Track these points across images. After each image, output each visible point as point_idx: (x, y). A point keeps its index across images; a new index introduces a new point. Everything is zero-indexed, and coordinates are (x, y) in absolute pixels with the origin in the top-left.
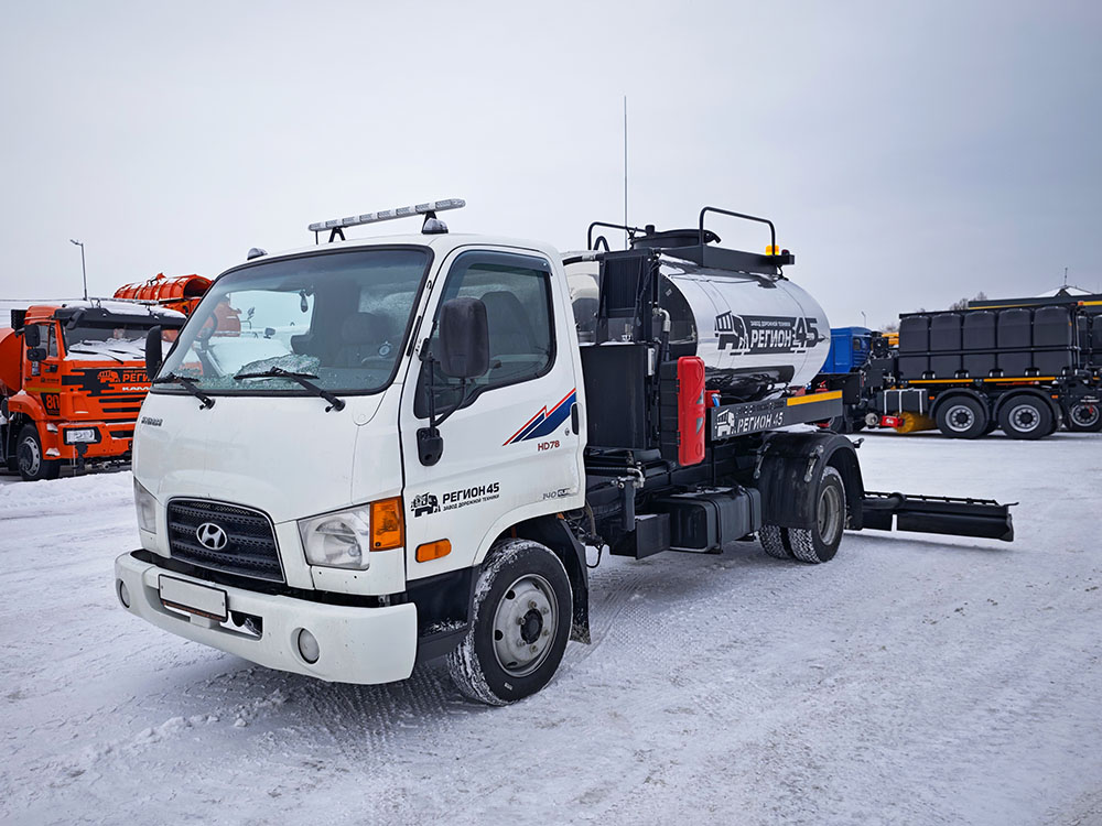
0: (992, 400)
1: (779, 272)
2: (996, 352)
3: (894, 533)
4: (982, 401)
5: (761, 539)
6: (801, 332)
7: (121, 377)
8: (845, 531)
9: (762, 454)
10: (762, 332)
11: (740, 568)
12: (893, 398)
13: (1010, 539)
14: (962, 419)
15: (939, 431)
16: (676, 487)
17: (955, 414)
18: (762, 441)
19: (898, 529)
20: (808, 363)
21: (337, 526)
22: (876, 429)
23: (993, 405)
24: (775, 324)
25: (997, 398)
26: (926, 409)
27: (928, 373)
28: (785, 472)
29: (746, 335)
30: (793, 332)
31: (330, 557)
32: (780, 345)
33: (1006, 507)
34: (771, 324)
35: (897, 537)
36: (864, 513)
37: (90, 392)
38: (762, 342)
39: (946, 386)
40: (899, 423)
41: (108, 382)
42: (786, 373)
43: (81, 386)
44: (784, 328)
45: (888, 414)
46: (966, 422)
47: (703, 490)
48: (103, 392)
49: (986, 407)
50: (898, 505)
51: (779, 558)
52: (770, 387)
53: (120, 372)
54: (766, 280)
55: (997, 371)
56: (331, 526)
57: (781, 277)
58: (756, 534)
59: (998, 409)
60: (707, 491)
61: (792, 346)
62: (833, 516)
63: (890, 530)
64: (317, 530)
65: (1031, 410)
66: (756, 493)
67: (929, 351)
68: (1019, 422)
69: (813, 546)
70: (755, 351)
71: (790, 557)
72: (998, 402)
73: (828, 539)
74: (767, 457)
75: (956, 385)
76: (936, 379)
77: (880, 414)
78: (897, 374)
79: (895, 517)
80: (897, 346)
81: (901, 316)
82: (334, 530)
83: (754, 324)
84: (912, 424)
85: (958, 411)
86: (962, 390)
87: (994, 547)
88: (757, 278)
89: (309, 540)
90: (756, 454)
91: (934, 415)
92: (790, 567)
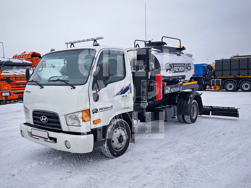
0: (238, 82)
1: (182, 52)
2: (239, 70)
3: (211, 116)
4: (236, 82)
5: (177, 118)
6: (187, 67)
7: (16, 79)
8: (198, 116)
9: (177, 97)
10: (177, 67)
11: (172, 125)
12: (213, 81)
13: (238, 117)
14: (231, 87)
15: (225, 90)
16: (156, 105)
17: (229, 86)
18: (178, 94)
19: (212, 115)
20: (189, 74)
21: (74, 116)
22: (209, 90)
23: (238, 83)
24: (180, 65)
25: (239, 81)
26: (222, 84)
27: (222, 75)
28: (183, 101)
29: (173, 68)
30: (185, 67)
31: (73, 124)
32: (182, 70)
33: (237, 109)
34: (179, 65)
35: (211, 117)
36: (203, 111)
37: (8, 83)
38: (177, 70)
39: (227, 78)
40: (215, 88)
41: (12, 80)
42: (184, 77)
43: (6, 81)
44: (182, 66)
45: (212, 86)
46: (232, 87)
47: (163, 106)
48: (11, 83)
49: (237, 84)
50: (211, 109)
51: (182, 122)
52: (180, 80)
53: (16, 78)
54: (178, 54)
55: (239, 74)
56: (73, 116)
57: (182, 53)
58: (176, 117)
59: (240, 84)
60: (164, 106)
61: (184, 70)
62: (195, 112)
63: (210, 115)
64: (70, 117)
65: (248, 84)
66: (176, 107)
67: (222, 69)
68: (245, 87)
69: (190, 119)
70: (175, 72)
71: (185, 122)
72: (239, 82)
73: (194, 118)
74: (179, 98)
75: (230, 78)
76: (224, 77)
77: (210, 86)
78: (214, 76)
79: (211, 112)
80: (214, 68)
81: (216, 61)
82: (73, 117)
83: (175, 65)
84: (218, 88)
85: (230, 85)
86: (231, 79)
87: (234, 119)
88: (176, 54)
89: (67, 120)
90: (176, 97)
91: (224, 86)
92: (185, 124)
